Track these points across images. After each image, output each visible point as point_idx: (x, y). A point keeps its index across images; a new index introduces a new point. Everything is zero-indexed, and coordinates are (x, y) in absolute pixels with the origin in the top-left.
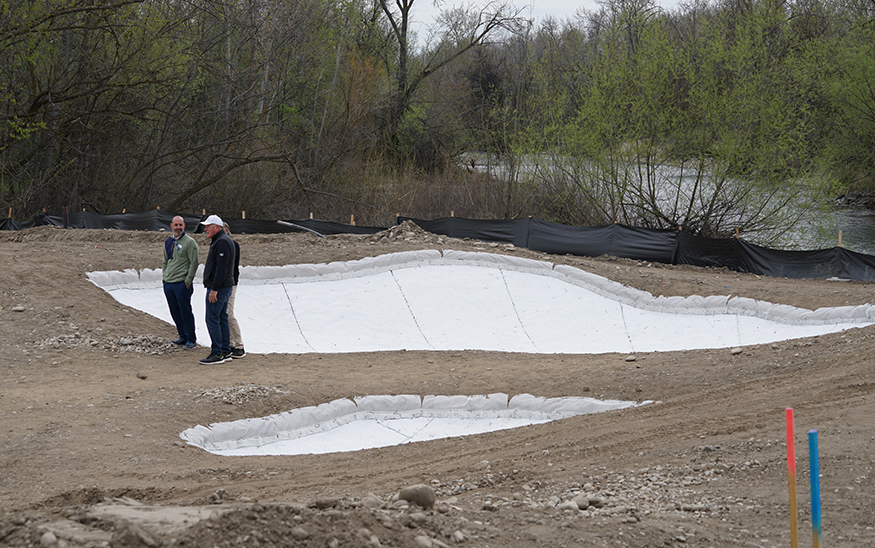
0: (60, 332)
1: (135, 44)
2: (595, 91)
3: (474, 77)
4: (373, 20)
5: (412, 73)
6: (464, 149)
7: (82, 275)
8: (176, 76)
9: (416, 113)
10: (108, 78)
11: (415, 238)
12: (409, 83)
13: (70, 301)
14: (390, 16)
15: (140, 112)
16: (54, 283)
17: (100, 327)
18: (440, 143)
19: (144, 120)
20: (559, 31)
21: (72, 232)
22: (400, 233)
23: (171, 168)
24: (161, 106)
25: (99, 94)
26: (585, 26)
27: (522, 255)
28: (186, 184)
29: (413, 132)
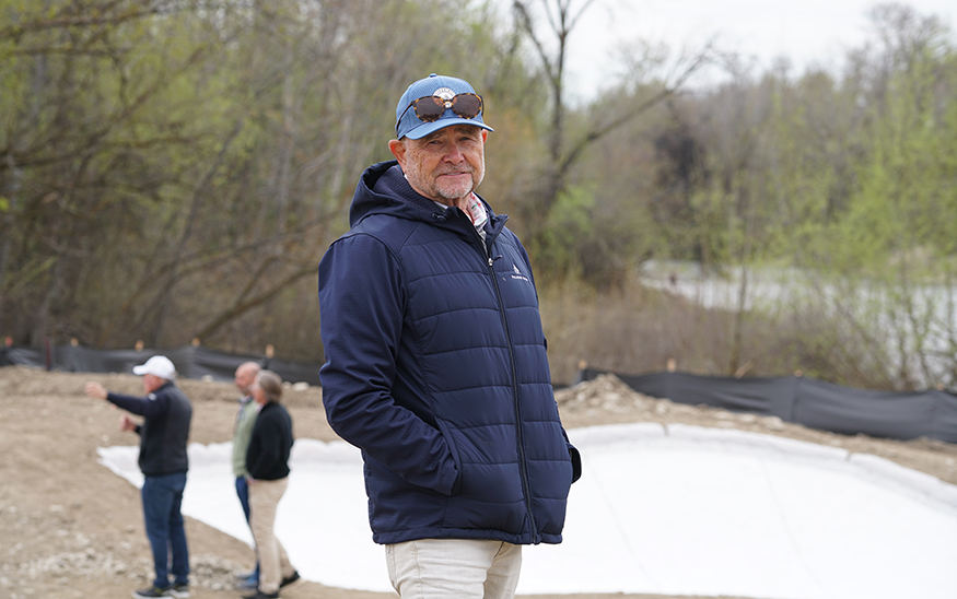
0: (61, 549)
1: (150, 80)
2: (878, 171)
3: (662, 143)
4: (512, 51)
5: (570, 137)
6: (649, 255)
7: (91, 454)
8: (209, 132)
9: (577, 199)
10: (105, 132)
11: (620, 404)
12: (565, 150)
13: (76, 497)
14: (539, 45)
15: (151, 187)
16: (48, 466)
17: (127, 541)
18: (612, 246)
19: (157, 199)
20: (796, 73)
21: (60, 379)
22: (594, 395)
23: (197, 276)
24: (185, 179)
25: (90, 157)
26: (838, 69)
27: (794, 436)
28: (222, 301)
29: (572, 227)
